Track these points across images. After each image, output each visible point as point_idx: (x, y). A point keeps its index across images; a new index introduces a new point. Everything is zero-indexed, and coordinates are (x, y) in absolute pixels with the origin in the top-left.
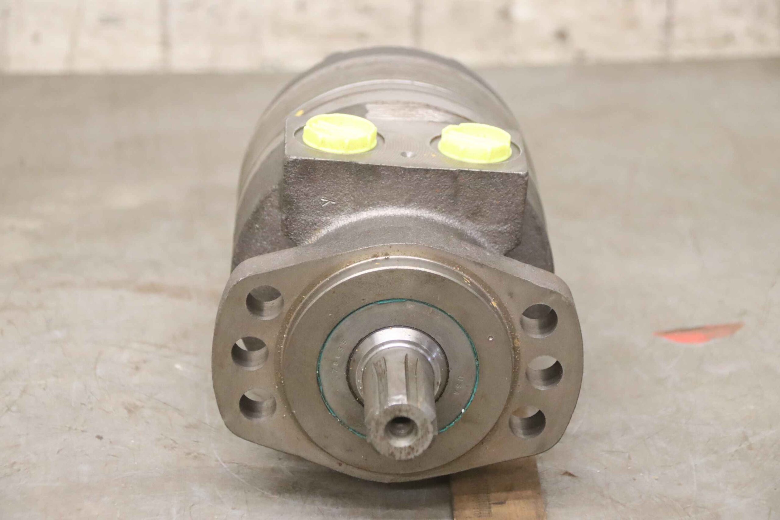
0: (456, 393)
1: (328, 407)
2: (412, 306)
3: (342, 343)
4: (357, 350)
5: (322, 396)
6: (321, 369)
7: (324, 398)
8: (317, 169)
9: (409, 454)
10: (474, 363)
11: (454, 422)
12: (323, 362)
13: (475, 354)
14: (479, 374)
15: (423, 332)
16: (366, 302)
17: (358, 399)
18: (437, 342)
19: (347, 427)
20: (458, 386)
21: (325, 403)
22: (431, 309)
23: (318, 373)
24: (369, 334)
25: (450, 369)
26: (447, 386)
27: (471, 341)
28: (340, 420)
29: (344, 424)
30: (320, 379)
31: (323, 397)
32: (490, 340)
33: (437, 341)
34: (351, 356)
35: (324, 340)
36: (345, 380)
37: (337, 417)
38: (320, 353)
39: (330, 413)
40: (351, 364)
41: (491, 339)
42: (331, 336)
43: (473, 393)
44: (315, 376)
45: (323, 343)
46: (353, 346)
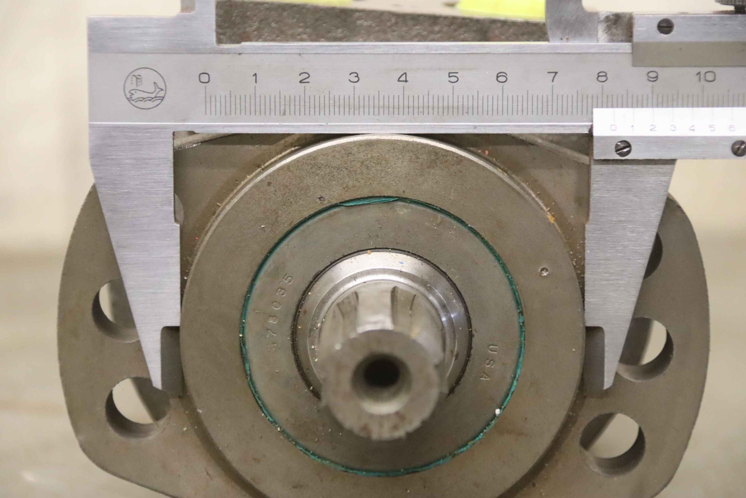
0: (485, 378)
1: (260, 402)
2: (405, 210)
3: (284, 280)
4: (309, 293)
5: (248, 382)
6: (247, 330)
7: (252, 383)
8: (247, 17)
9: (395, 427)
10: (516, 320)
11: (482, 434)
12: (250, 318)
13: (518, 303)
14: (525, 340)
15: (426, 259)
16: (326, 202)
17: (313, 388)
18: (451, 280)
19: (294, 443)
20: (488, 364)
21: (254, 396)
22: (440, 216)
23: (242, 337)
24: (332, 263)
25: (474, 332)
26: (469, 364)
27: (510, 277)
28: (280, 429)
29: (288, 437)
30: (246, 349)
31: (250, 383)
32: (543, 275)
33: (450, 277)
34: (299, 305)
35: (252, 275)
36: (290, 352)
37: (276, 423)
38: (246, 299)
39: (263, 414)
40: (300, 321)
41: (545, 274)
42: (266, 267)
43: (515, 377)
44: (237, 344)
45: (249, 280)
46: (303, 286)
